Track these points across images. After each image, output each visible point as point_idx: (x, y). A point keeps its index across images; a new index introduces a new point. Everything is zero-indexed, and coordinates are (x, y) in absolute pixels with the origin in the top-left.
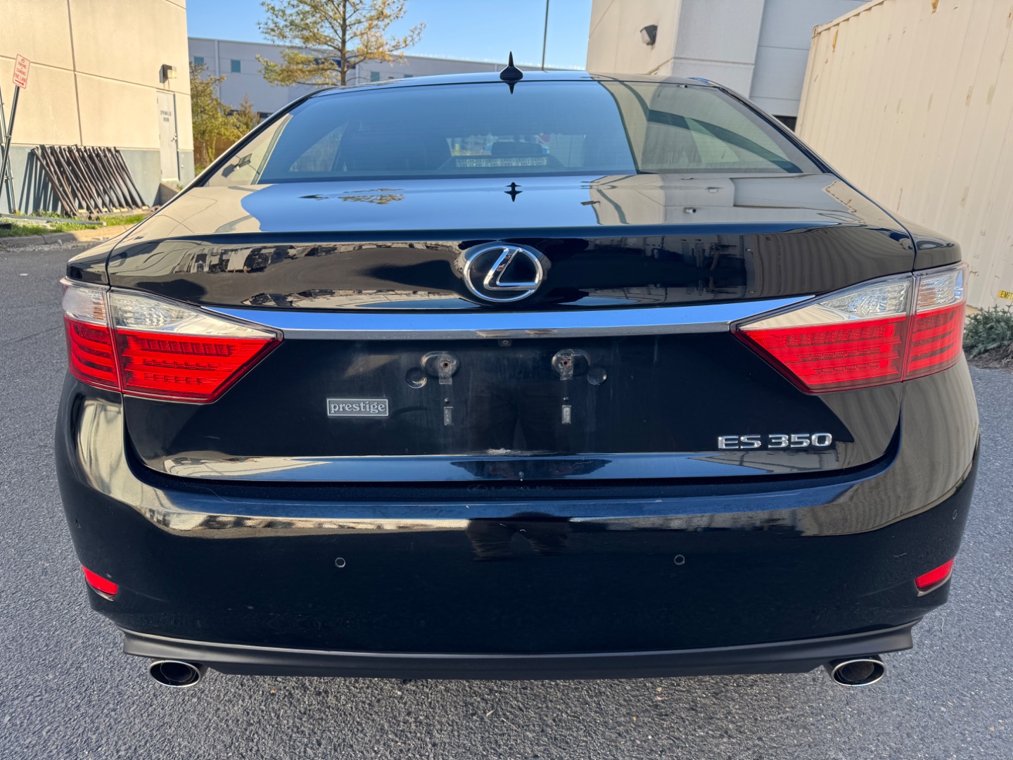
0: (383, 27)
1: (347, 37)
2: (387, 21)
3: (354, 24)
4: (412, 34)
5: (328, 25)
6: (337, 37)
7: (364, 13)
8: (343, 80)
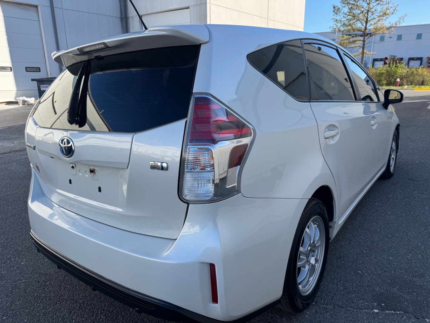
4: (399, 19)
8: (364, 44)
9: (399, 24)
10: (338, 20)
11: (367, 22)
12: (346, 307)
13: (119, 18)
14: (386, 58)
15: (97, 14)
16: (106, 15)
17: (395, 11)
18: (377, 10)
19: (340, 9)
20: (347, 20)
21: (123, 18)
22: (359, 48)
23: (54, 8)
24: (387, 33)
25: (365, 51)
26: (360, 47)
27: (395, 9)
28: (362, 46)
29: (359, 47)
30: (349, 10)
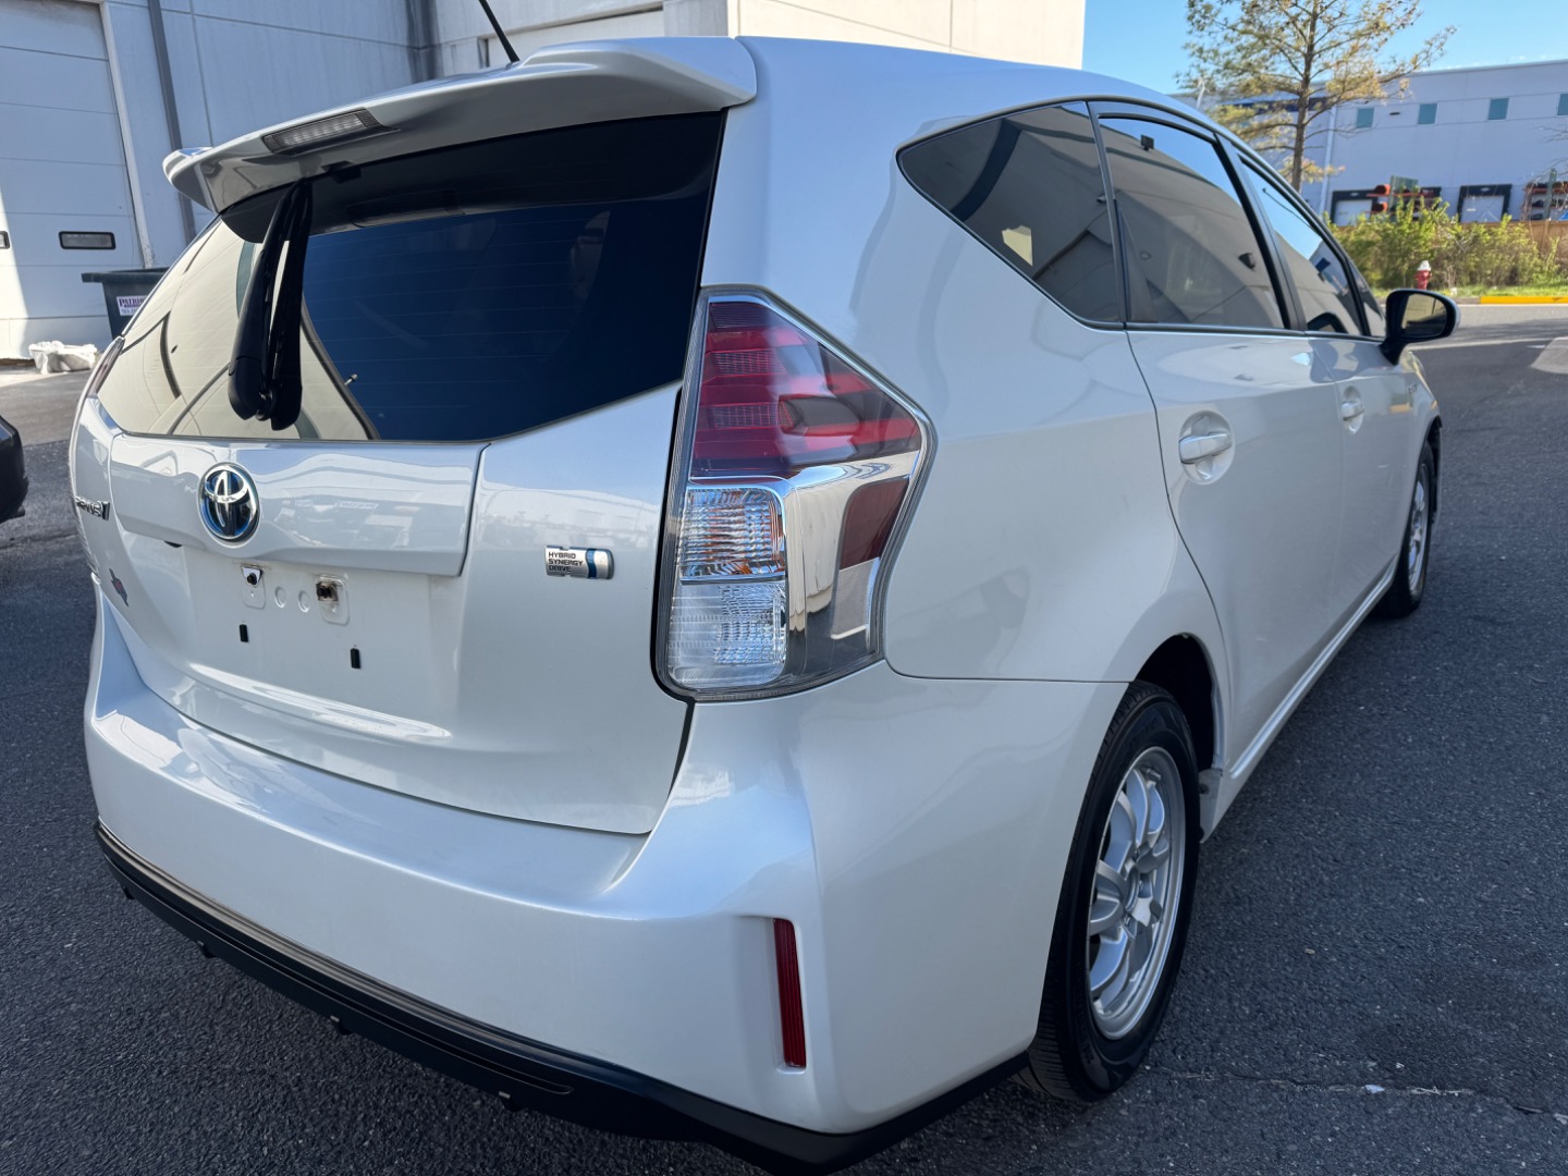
0: (1376, 46)
1: (1313, 70)
2: (1384, 35)
3: (1329, 48)
4: (1427, 47)
5: (1283, 58)
6: (1297, 73)
7: (1345, 28)
8: (1300, 139)
9: (1425, 63)
10: (1206, 48)
11: (1309, 58)
12: (1266, 1079)
13: (405, 50)
14: (1381, 190)
15: (321, 33)
16: (354, 38)
17: (1413, 16)
18: (1347, 13)
19: (1213, 12)
20: (1239, 49)
21: (419, 49)
22: (1283, 153)
23: (163, 12)
24: (1383, 97)
25: (1305, 162)
26: (1284, 147)
27: (1410, 7)
28: (1293, 145)
29: (1284, 150)
30: (1247, 13)
